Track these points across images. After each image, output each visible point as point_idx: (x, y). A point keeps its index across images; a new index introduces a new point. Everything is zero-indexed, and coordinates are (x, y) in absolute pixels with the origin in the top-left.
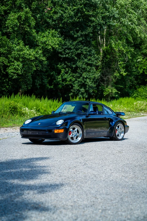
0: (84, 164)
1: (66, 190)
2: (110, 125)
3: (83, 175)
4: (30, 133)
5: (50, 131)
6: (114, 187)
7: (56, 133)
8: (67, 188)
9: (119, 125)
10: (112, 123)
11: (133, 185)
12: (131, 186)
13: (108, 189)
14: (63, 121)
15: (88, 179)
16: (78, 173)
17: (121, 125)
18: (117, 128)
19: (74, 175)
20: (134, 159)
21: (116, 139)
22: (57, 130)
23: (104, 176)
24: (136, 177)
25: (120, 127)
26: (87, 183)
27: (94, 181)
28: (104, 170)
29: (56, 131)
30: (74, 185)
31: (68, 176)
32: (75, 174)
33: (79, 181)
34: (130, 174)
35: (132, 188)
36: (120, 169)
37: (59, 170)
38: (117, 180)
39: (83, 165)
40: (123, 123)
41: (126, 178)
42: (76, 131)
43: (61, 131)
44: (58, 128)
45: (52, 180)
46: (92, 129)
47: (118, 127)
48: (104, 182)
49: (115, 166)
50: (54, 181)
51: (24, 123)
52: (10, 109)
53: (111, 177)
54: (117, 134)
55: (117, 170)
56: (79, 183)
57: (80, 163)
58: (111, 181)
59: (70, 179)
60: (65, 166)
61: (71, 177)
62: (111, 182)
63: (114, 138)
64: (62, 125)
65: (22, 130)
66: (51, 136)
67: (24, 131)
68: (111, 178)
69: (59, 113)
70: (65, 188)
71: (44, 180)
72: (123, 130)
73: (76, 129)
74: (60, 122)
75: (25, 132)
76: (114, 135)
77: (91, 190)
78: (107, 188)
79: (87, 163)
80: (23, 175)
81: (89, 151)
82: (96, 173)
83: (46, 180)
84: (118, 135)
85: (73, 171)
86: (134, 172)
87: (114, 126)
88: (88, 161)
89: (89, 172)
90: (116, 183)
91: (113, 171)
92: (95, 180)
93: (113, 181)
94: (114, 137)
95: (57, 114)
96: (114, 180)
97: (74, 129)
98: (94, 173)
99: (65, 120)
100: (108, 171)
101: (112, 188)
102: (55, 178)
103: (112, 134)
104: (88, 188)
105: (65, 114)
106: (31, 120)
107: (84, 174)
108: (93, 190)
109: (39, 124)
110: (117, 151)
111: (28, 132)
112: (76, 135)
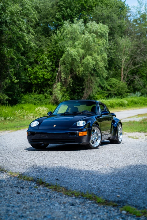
2: (114, 127)
4: (45, 137)
7: (80, 136)
10: (115, 124)
14: (85, 123)
22: (81, 133)
42: (96, 133)
43: (85, 134)
54: (118, 136)
63: (117, 141)
65: (31, 134)
66: (74, 140)
73: (95, 131)
74: (81, 124)
75: (37, 136)
87: (117, 127)
94: (117, 139)
97: (94, 131)
106: (38, 122)
109: (54, 126)
111: (42, 135)
112: (96, 138)
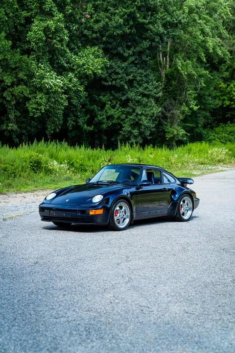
0: (127, 278)
1: (93, 347)
2: (172, 200)
3: (123, 309)
4: (54, 214)
5: (83, 212)
6: (169, 341)
7: (92, 215)
8: (95, 344)
9: (185, 198)
10: (175, 196)
11: (199, 336)
12: (196, 339)
13: (159, 347)
14: (102, 197)
15: (130, 320)
16: (116, 301)
17: (187, 199)
18: (182, 203)
19: (109, 308)
20: (204, 267)
21: (181, 220)
23: (156, 312)
24: (206, 312)
25: (186, 201)
26: (128, 328)
27: (139, 324)
28: (156, 295)
29: (92, 212)
30: (106, 336)
31: (99, 311)
32: (112, 304)
33: (116, 324)
34: (197, 307)
35: (199, 344)
36: (182, 294)
37: (88, 293)
38: (175, 322)
39: (127, 283)
40: (191, 194)
41: (189, 317)
42: (124, 211)
43: (100, 212)
44: (95, 207)
45: (74, 320)
46: (146, 206)
47: (184, 202)
48: (155, 326)
49: (175, 285)
50: (78, 322)
51: (45, 199)
52: (31, 164)
53: (167, 315)
54: (181, 212)
55: (177, 295)
56: (116, 331)
57: (123, 276)
58: (166, 325)
59: (102, 320)
60: (99, 283)
61: (105, 312)
62: (166, 328)
63: (178, 218)
64: (100, 203)
65: (42, 209)
67: (45, 211)
68: (167, 317)
69: (97, 182)
70: (91, 344)
71: (62, 319)
72: (191, 205)
73: (123, 208)
74: (98, 199)
75: (46, 213)
76: (178, 214)
77: (133, 349)
78: (159, 345)
79: (133, 277)
80: (32, 306)
81: (139, 246)
82: (144, 304)
83: (65, 319)
84: (183, 214)
85: (109, 296)
86: (204, 302)
87: (177, 200)
88: (134, 272)
89: (133, 299)
90: (174, 330)
91: (170, 299)
92: (141, 321)
93: (169, 326)
94: (178, 216)
95: (93, 184)
96: (170, 322)
98: (141, 304)
99: (104, 195)
100: (164, 297)
101: (167, 343)
102: (80, 314)
103: (175, 212)
104: (128, 345)
105: (105, 185)
106: (55, 194)
107: (126, 305)
108: (136, 348)
109: (67, 201)
110: (180, 247)
111: (52, 212)
112: (123, 217)
